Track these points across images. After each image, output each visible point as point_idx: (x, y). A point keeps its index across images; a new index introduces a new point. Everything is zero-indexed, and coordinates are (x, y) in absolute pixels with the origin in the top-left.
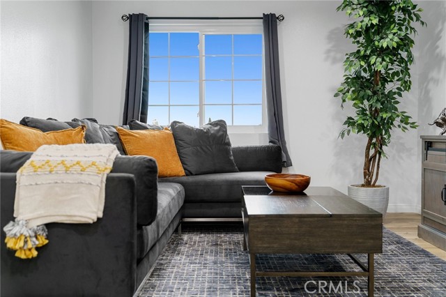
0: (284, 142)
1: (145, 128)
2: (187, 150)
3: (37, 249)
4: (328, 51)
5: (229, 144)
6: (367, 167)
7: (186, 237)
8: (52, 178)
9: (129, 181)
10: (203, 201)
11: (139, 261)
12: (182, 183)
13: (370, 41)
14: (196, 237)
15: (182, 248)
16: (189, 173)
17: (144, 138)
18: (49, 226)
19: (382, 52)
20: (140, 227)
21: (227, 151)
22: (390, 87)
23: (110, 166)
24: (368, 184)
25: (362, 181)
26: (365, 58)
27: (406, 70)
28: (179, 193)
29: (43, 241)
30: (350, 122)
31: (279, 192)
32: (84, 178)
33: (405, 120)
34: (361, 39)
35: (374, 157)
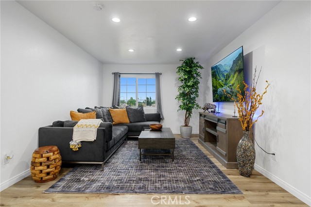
0: (161, 112)
1: (118, 108)
2: (131, 115)
3: (78, 148)
4: (176, 84)
5: (144, 113)
6: (186, 120)
7: (128, 142)
8: (83, 129)
9: (104, 130)
10: (133, 131)
11: (107, 151)
12: (128, 126)
13: (185, 83)
14: (131, 142)
15: (126, 146)
16: (131, 122)
17: (117, 111)
18: (82, 142)
19: (188, 86)
20: (107, 142)
21: (143, 116)
22: (192, 96)
23: (99, 125)
24: (186, 125)
25: (184, 125)
26: (184, 88)
27: (197, 91)
28: (125, 129)
29: (80, 146)
30: (180, 106)
31: (154, 130)
32: (91, 129)
33: (198, 106)
34: (184, 82)
35: (188, 117)
